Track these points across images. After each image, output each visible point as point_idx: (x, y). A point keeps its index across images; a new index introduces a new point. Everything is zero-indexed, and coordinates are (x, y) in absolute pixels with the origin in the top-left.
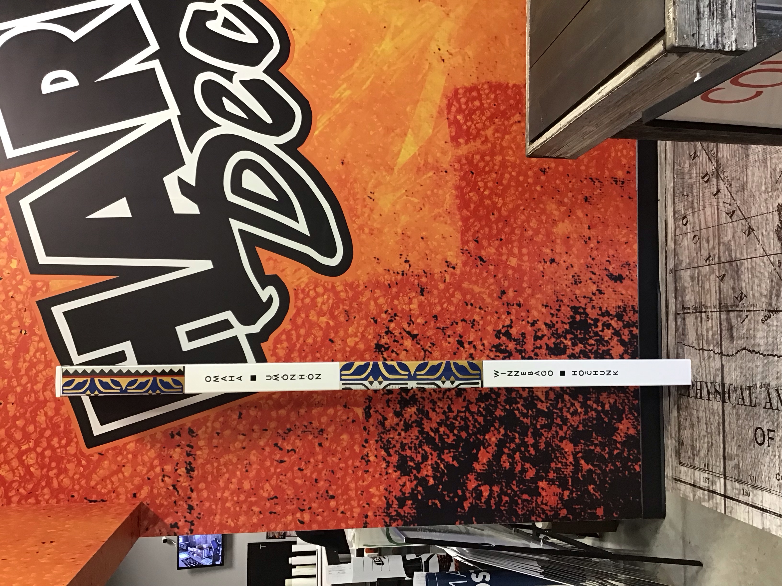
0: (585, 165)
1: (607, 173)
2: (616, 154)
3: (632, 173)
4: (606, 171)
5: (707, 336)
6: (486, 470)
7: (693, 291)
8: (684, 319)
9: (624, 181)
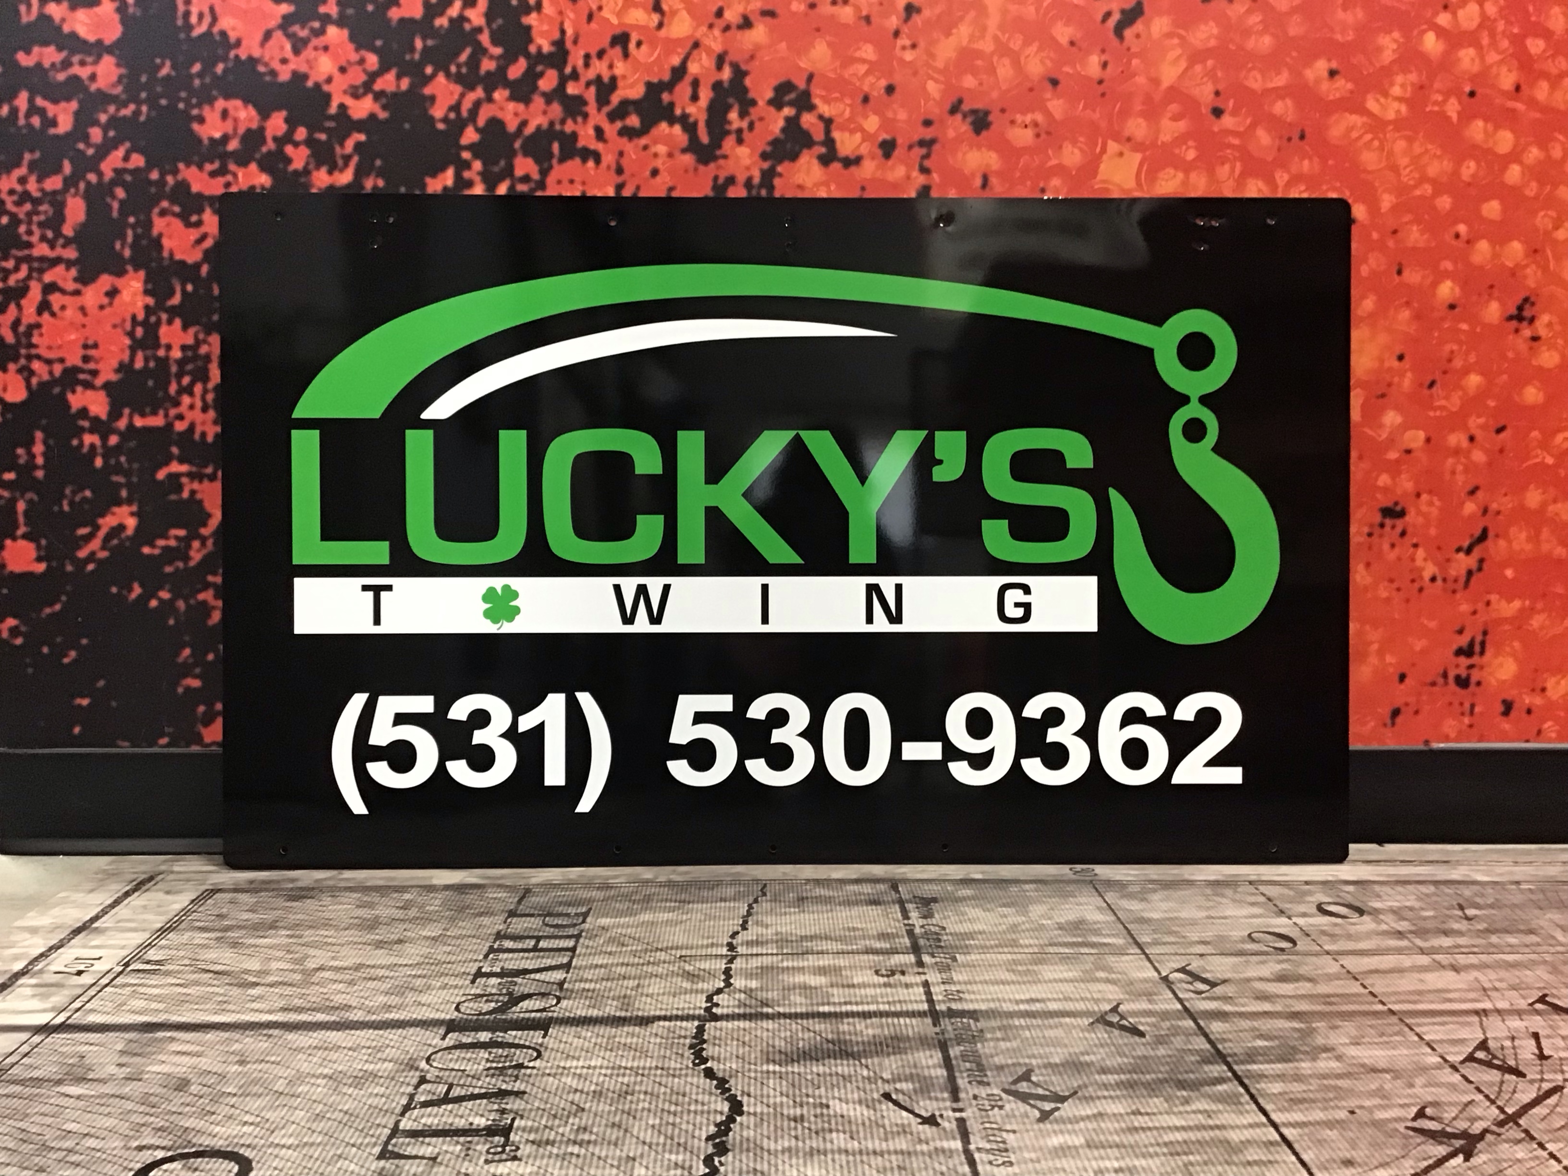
1: (1509, 608)
3: (1506, 726)
4: (1517, 604)
5: (801, 970)
6: (189, 27)
7: (1014, 928)
8: (874, 902)
9: (1472, 687)
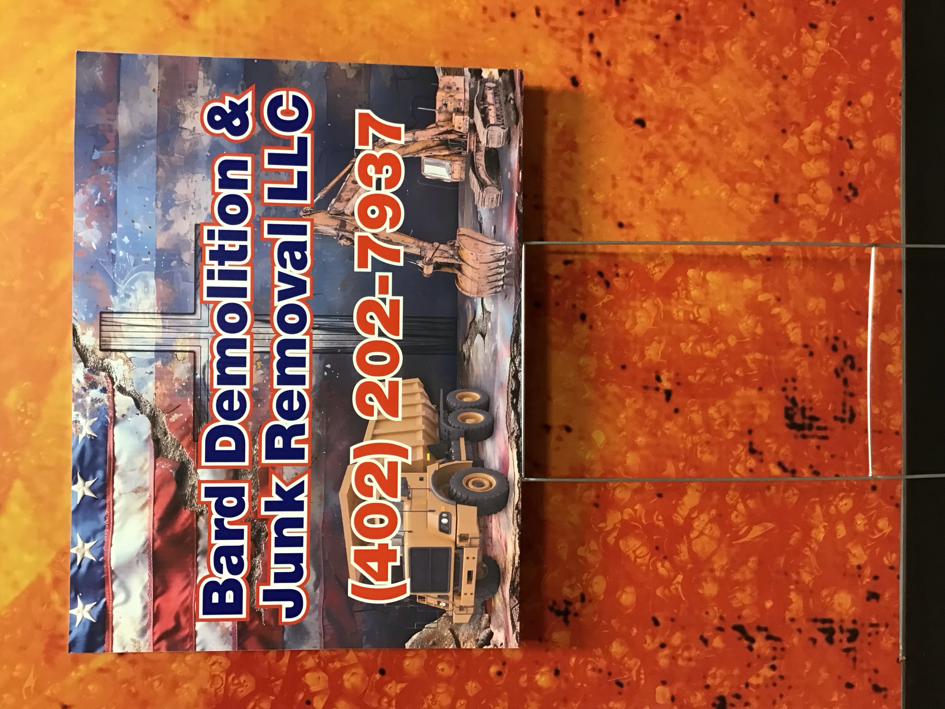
0: (715, 579)
2: (831, 532)
9: (856, 627)
